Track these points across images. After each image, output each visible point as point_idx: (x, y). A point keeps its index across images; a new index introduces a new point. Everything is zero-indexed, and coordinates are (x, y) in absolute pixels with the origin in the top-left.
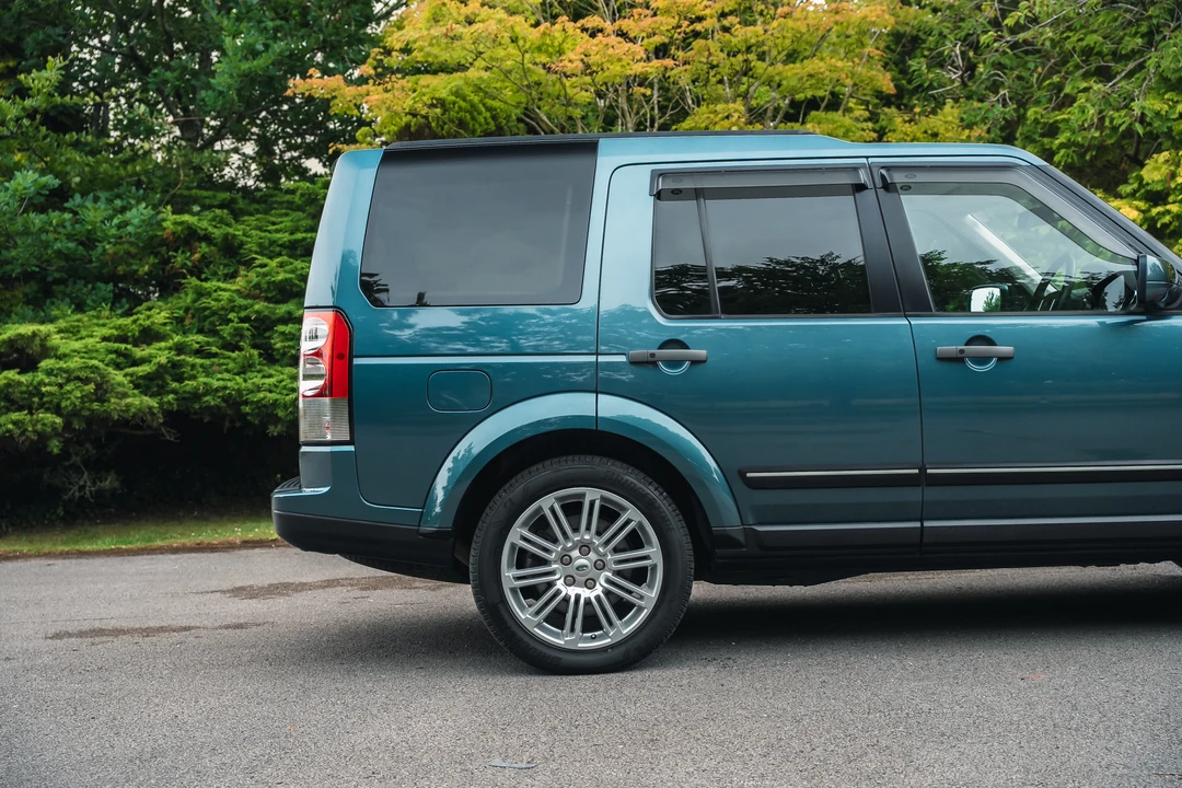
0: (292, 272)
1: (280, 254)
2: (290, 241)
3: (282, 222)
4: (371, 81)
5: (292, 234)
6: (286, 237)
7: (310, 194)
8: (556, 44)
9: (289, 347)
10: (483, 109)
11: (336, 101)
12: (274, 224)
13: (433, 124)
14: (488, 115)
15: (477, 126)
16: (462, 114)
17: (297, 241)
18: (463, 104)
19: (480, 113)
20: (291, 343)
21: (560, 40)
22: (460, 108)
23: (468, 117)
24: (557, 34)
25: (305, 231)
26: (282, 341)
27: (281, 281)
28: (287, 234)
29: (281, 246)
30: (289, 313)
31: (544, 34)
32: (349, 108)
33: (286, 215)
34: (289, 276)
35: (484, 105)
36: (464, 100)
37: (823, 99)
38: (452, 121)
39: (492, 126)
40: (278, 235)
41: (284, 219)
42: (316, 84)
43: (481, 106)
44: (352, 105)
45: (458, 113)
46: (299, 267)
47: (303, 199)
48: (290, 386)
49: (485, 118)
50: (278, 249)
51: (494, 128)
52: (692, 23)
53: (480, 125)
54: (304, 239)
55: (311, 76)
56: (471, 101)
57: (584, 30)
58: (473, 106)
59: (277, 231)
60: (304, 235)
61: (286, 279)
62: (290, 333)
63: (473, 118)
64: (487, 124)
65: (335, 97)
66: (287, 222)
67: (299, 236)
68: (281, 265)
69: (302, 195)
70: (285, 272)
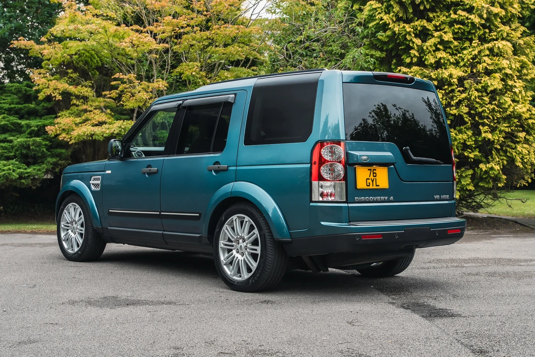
0: (8, 121)
1: (4, 113)
2: (9, 108)
3: (7, 99)
4: (46, 44)
5: (10, 105)
6: (7, 106)
7: (19, 89)
8: (121, 35)
9: (4, 152)
10: (97, 57)
11: (32, 50)
12: (4, 100)
13: (74, 62)
14: (98, 59)
15: (93, 64)
16: (87, 58)
17: (12, 108)
18: (88, 54)
19: (95, 58)
20: (5, 151)
21: (123, 33)
22: (86, 56)
23: (89, 60)
24: (122, 31)
25: (16, 104)
26: (2, 150)
27: (3, 125)
28: (8, 105)
29: (5, 110)
30: (6, 138)
31: (116, 31)
32: (37, 54)
33: (10, 96)
34: (7, 123)
35: (97, 55)
36: (88, 53)
37: (242, 60)
38: (82, 61)
39: (100, 64)
40: (4, 105)
41: (8, 98)
42: (22, 43)
43: (95, 55)
44: (38, 53)
45: (85, 58)
46: (11, 119)
47: (16, 90)
48: (3, 168)
49: (97, 61)
50: (3, 111)
51: (101, 65)
52: (180, 29)
53: (95, 63)
54: (15, 107)
55: (20, 40)
56: (91, 53)
57: (132, 30)
58: (92, 55)
59: (4, 103)
60: (15, 106)
61: (5, 124)
62: (5, 147)
63: (91, 60)
64: (98, 63)
65: (31, 49)
66: (9, 99)
67: (13, 106)
68: (4, 118)
69: (15, 89)
70: (5, 121)
